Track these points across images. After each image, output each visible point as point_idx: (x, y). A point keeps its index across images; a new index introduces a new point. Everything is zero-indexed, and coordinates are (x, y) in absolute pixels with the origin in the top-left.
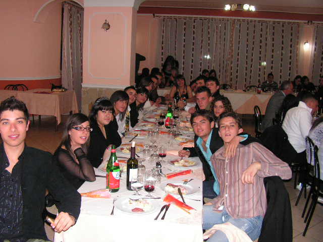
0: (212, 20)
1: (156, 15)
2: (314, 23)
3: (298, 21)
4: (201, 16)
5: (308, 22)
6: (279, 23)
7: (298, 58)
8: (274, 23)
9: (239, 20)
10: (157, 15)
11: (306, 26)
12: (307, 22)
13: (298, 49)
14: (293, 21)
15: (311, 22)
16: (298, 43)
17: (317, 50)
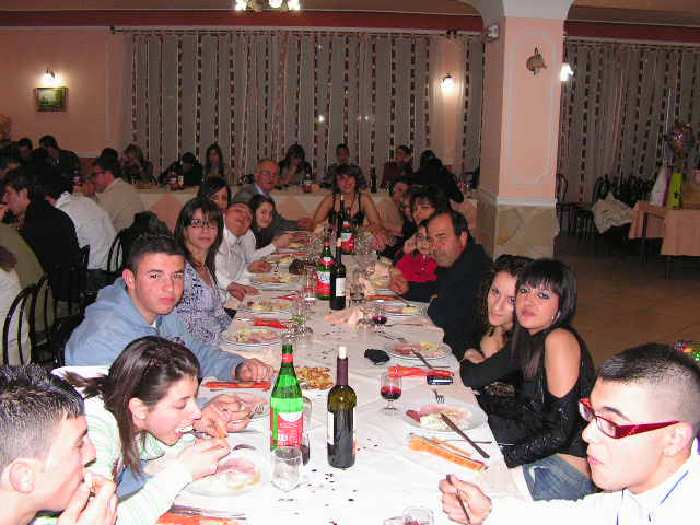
0: (238, 35)
1: (117, 28)
2: (461, 35)
3: (426, 31)
4: (214, 28)
5: (449, 33)
6: (384, 36)
7: (429, 111)
8: (374, 36)
9: (296, 33)
10: (121, 28)
11: (444, 41)
12: (444, 32)
13: (428, 92)
14: (416, 31)
15: (455, 33)
16: (428, 80)
17: (470, 92)
